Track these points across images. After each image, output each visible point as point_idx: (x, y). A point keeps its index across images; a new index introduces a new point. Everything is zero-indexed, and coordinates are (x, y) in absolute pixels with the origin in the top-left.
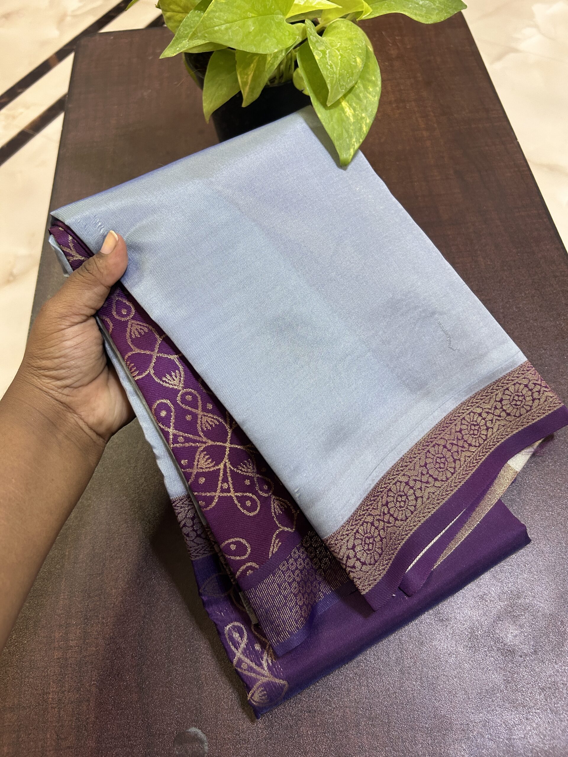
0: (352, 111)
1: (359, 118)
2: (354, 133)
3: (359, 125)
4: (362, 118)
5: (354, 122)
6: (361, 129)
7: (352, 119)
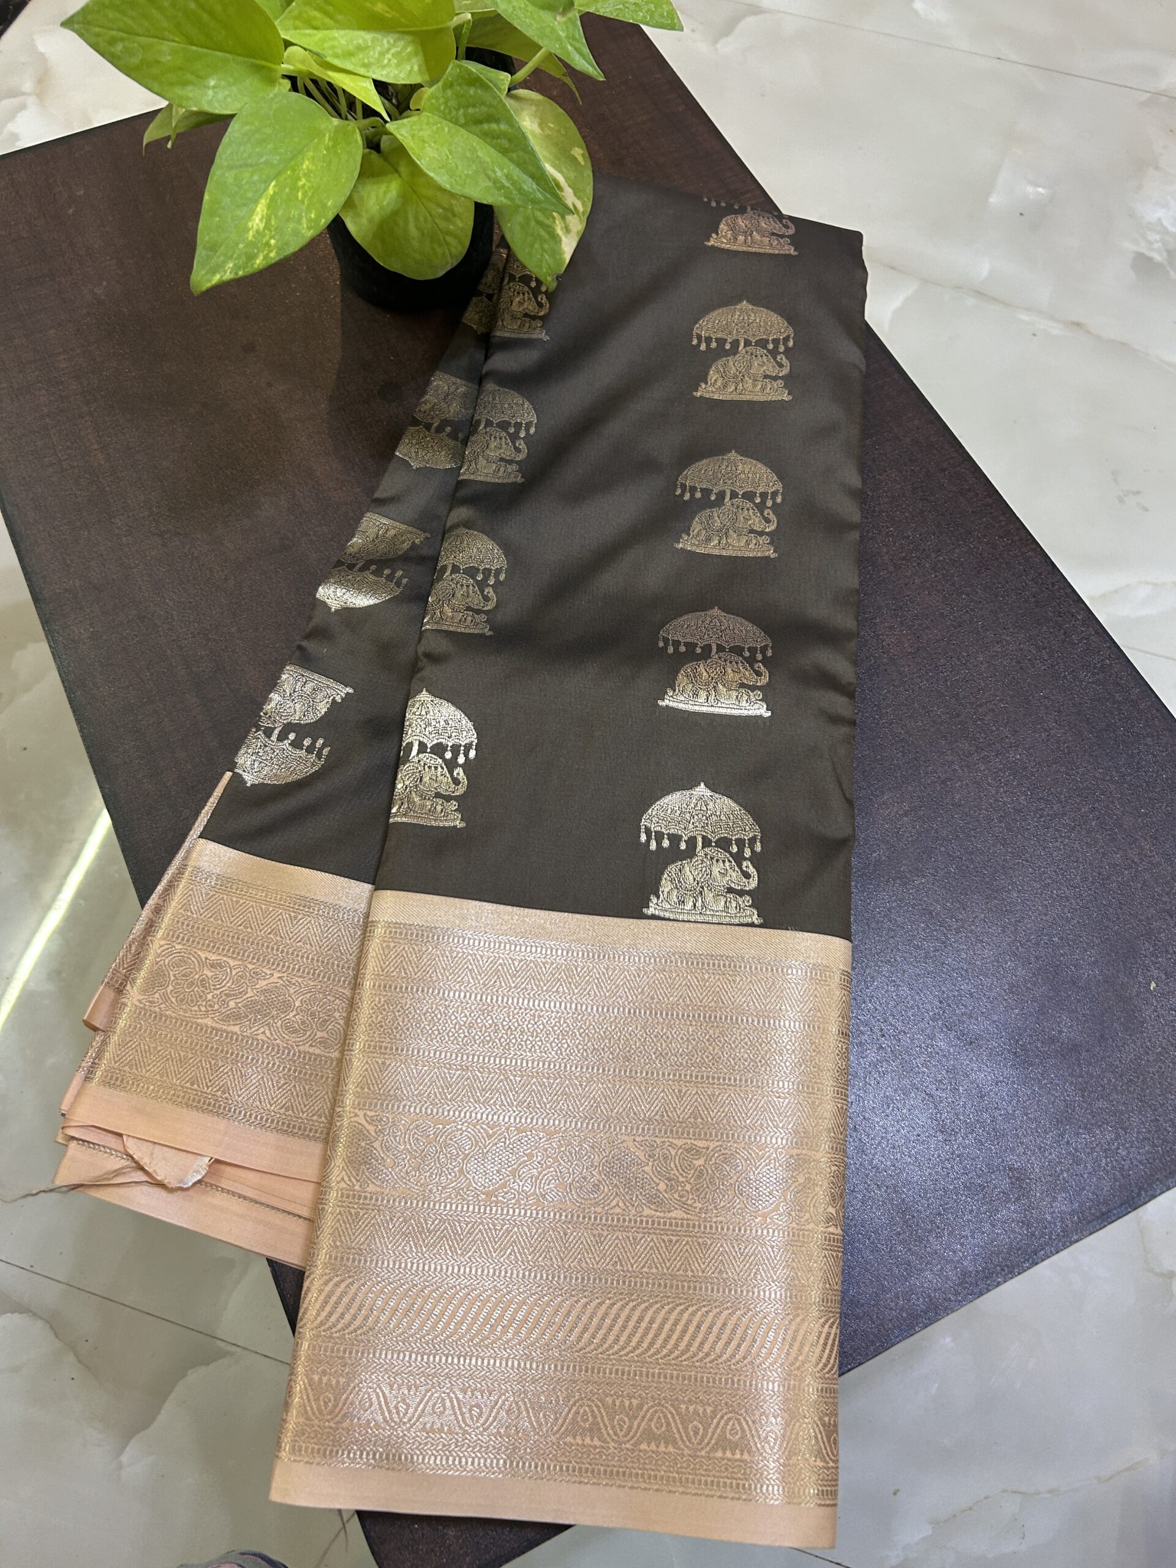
0: (262, 226)
1: (264, 241)
2: (239, 257)
3: (256, 251)
4: (268, 244)
5: (251, 241)
6: (255, 256)
7: (250, 235)
